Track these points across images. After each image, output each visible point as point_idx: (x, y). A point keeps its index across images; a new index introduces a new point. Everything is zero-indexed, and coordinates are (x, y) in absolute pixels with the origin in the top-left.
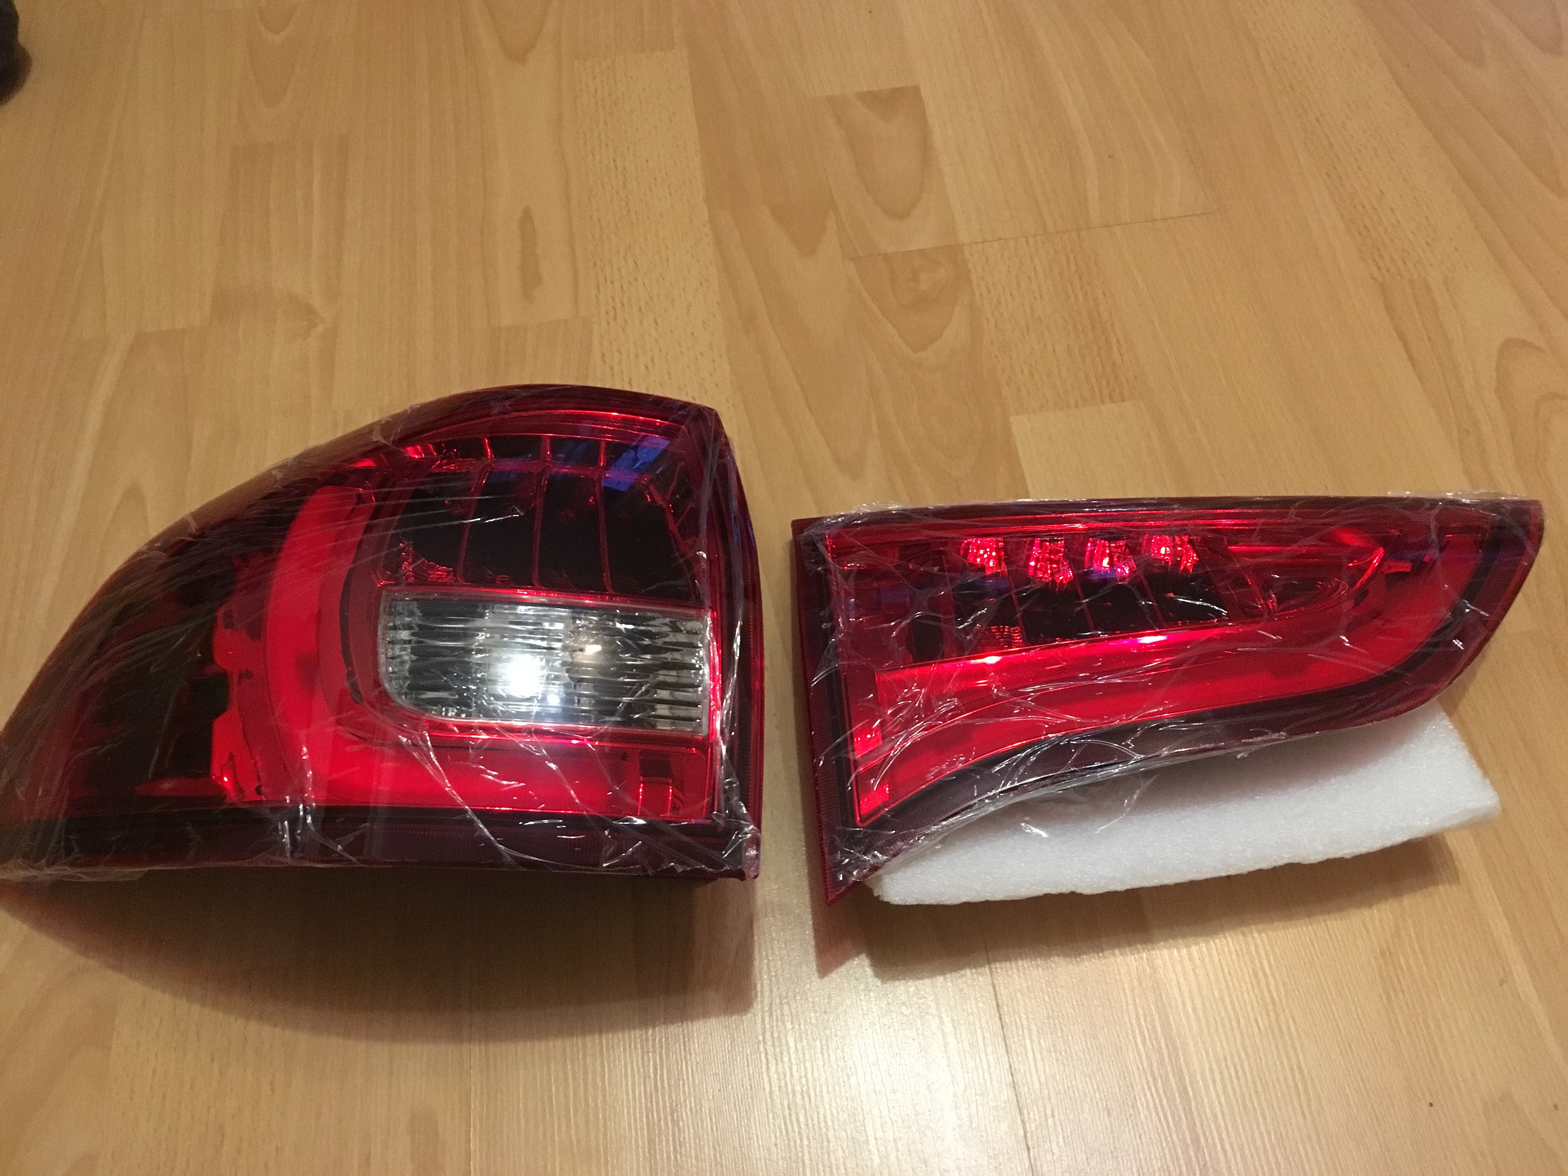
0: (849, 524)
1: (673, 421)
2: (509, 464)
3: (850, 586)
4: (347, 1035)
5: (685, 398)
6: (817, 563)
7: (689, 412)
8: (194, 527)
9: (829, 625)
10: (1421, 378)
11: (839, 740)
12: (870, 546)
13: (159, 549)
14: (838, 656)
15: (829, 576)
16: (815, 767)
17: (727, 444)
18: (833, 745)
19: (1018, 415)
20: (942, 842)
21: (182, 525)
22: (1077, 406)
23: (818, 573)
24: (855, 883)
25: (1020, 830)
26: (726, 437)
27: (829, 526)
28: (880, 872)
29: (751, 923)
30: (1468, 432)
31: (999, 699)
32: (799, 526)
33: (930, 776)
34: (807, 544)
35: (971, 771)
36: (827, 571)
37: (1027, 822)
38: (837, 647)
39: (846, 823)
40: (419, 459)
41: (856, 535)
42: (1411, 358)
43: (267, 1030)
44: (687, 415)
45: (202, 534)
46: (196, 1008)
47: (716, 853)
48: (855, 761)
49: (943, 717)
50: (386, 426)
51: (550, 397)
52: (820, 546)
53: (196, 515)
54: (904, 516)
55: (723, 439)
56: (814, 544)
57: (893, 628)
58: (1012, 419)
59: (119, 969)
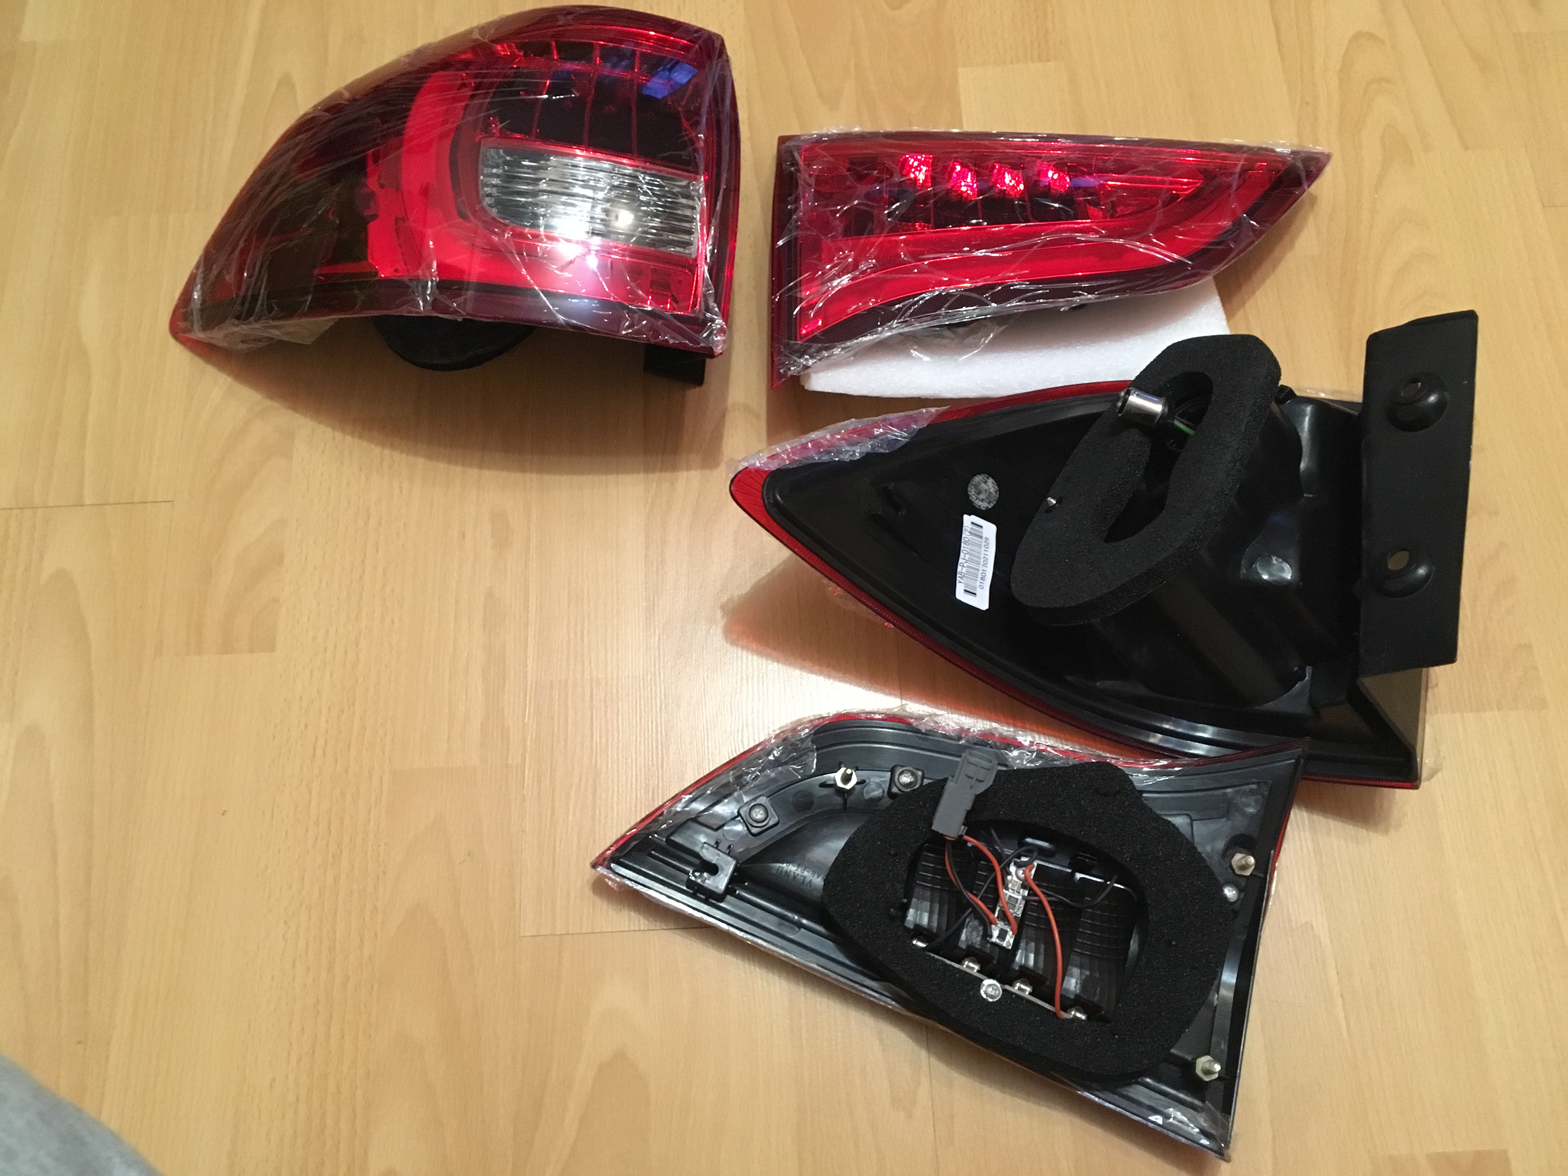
0: (818, 141)
1: (689, 41)
2: (570, 66)
3: (812, 181)
4: (450, 462)
5: (700, 25)
6: (792, 165)
7: (702, 35)
8: (347, 95)
9: (793, 207)
10: (1282, 58)
11: (791, 284)
12: (832, 156)
13: (320, 110)
14: (797, 227)
15: (798, 174)
16: (773, 300)
17: (728, 61)
18: (786, 287)
19: (965, 67)
20: (854, 355)
21: (338, 94)
22: (1012, 63)
23: (791, 172)
24: (792, 376)
25: (909, 355)
26: (727, 56)
27: (804, 141)
28: (809, 370)
29: (723, 416)
30: (1308, 104)
31: (905, 263)
32: (783, 140)
33: (849, 311)
34: (786, 152)
35: (879, 308)
36: (798, 170)
37: (914, 350)
38: (797, 222)
39: (790, 338)
40: (504, 55)
41: (824, 149)
42: (1279, 42)
43: (396, 455)
44: (700, 37)
45: (353, 100)
46: (348, 438)
47: (697, 336)
48: (801, 298)
49: (864, 272)
50: (483, 29)
51: (601, 15)
52: (796, 154)
53: (348, 88)
54: (862, 136)
55: (725, 58)
56: (791, 152)
57: (838, 211)
58: (960, 70)
59: (294, 409)
